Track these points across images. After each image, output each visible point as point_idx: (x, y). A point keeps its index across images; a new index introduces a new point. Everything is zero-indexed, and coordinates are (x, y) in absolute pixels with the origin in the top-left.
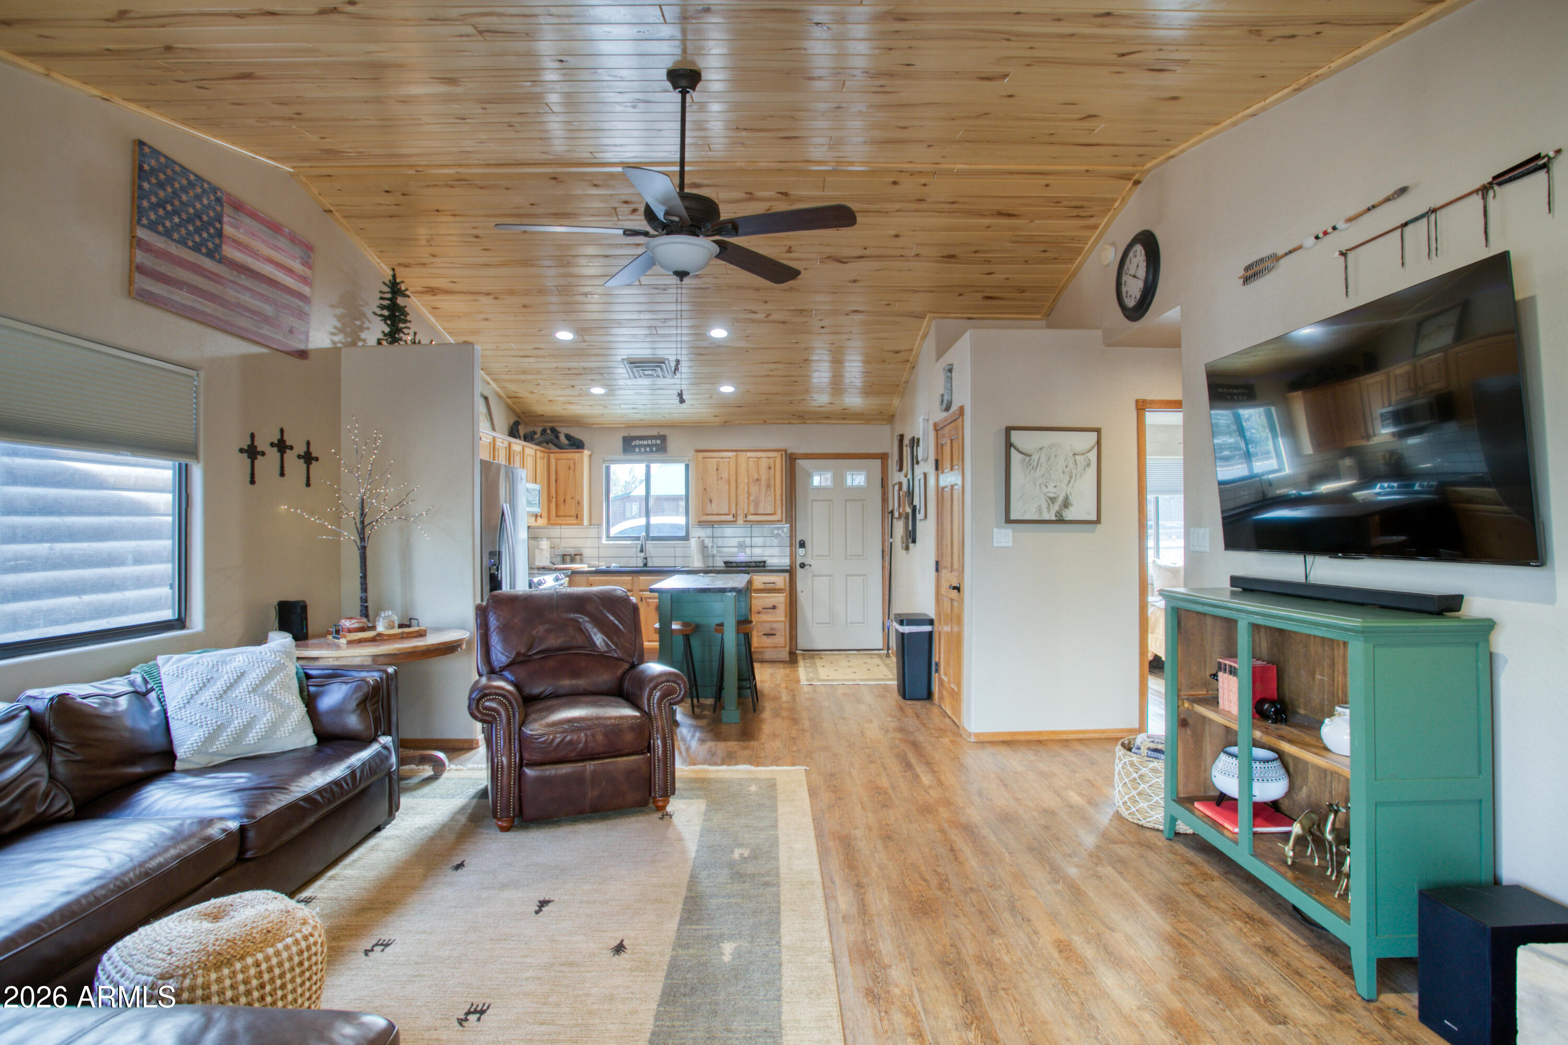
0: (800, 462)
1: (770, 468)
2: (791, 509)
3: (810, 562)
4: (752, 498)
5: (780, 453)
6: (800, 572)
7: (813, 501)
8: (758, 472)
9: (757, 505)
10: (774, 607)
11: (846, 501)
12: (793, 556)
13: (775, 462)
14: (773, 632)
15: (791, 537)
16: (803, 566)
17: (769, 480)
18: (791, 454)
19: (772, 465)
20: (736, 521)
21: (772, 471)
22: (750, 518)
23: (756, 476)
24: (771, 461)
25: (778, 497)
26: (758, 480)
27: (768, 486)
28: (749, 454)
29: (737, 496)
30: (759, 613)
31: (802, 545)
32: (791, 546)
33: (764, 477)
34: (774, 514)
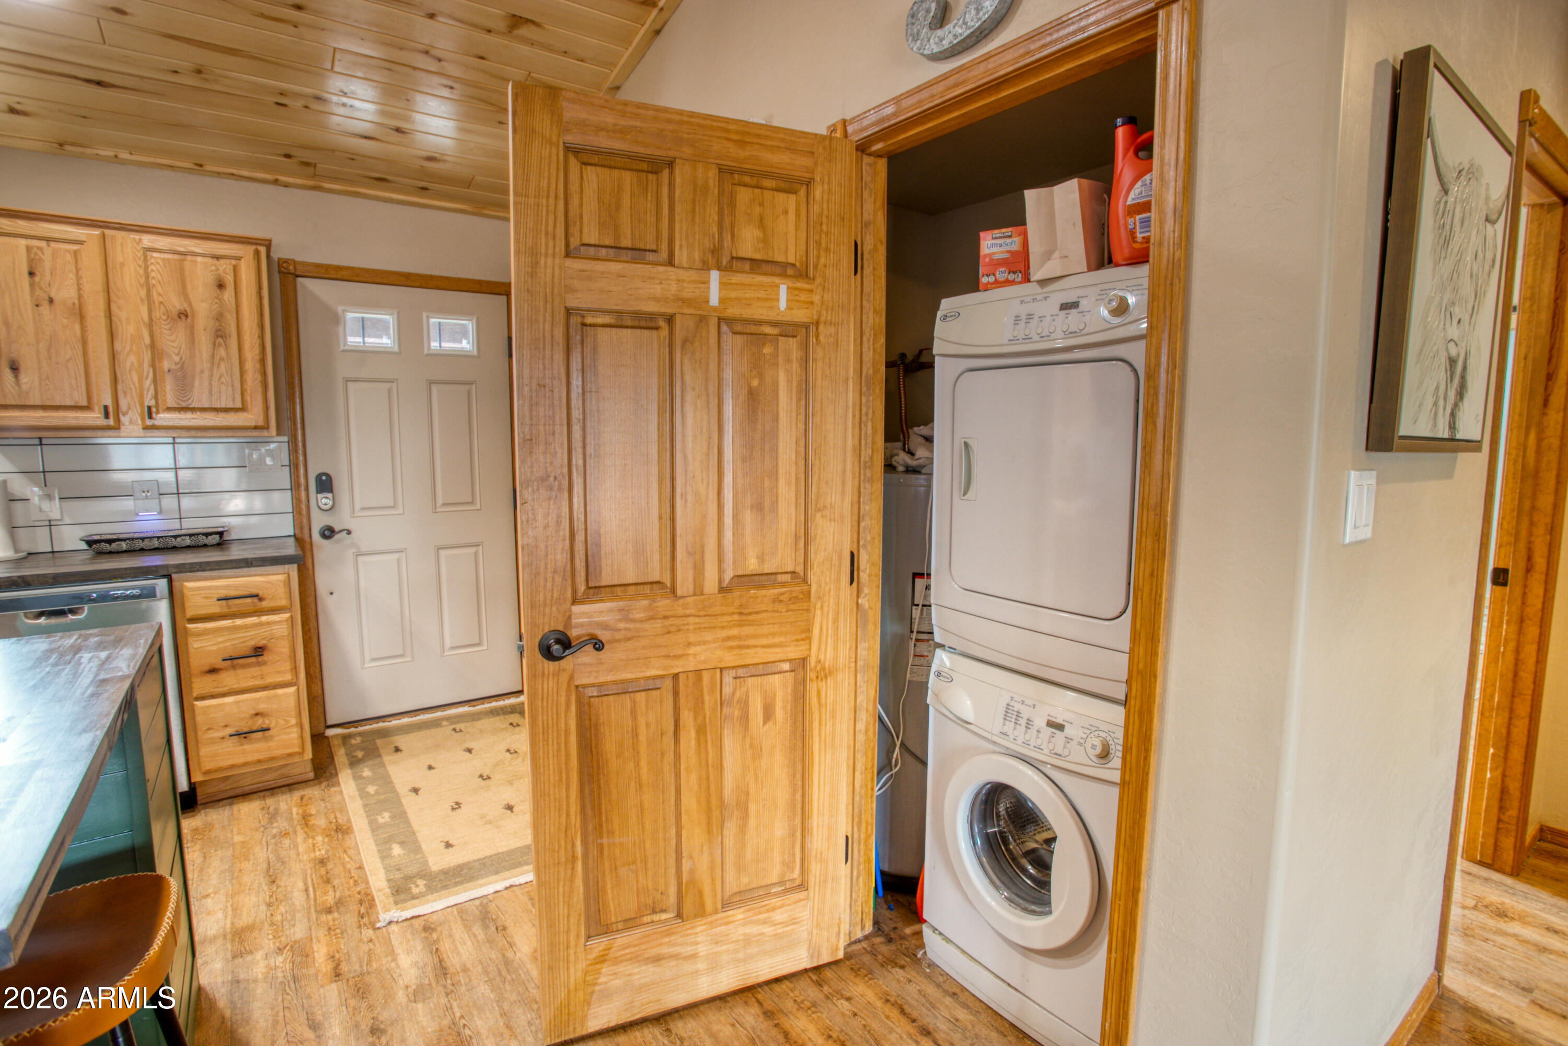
0: (310, 287)
1: (221, 286)
2: (291, 398)
3: (349, 523)
4: (166, 365)
5: (250, 249)
6: (323, 549)
7: (347, 380)
8: (184, 293)
9: (184, 379)
10: (259, 651)
11: (431, 383)
12: (300, 512)
13: (235, 269)
14: (259, 722)
15: (294, 466)
16: (329, 533)
17: (219, 317)
18: (282, 263)
19: (229, 279)
20: (117, 427)
21: (228, 295)
22: (163, 418)
23: (176, 303)
24: (225, 267)
25: (251, 366)
26: (183, 315)
27: (220, 334)
28: (148, 240)
29: (113, 356)
30: (213, 671)
31: (325, 484)
32: (295, 487)
33: (203, 308)
34: (243, 409)
